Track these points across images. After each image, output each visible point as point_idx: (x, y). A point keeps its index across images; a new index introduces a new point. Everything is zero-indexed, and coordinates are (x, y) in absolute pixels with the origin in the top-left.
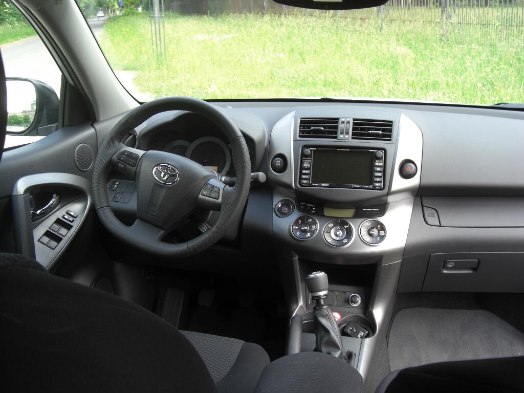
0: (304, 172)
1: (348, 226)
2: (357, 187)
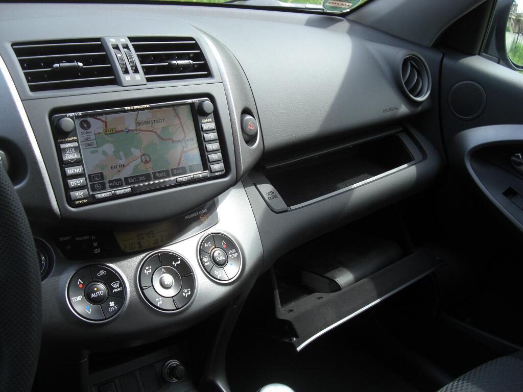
0: (70, 171)
1: (179, 261)
2: (183, 182)
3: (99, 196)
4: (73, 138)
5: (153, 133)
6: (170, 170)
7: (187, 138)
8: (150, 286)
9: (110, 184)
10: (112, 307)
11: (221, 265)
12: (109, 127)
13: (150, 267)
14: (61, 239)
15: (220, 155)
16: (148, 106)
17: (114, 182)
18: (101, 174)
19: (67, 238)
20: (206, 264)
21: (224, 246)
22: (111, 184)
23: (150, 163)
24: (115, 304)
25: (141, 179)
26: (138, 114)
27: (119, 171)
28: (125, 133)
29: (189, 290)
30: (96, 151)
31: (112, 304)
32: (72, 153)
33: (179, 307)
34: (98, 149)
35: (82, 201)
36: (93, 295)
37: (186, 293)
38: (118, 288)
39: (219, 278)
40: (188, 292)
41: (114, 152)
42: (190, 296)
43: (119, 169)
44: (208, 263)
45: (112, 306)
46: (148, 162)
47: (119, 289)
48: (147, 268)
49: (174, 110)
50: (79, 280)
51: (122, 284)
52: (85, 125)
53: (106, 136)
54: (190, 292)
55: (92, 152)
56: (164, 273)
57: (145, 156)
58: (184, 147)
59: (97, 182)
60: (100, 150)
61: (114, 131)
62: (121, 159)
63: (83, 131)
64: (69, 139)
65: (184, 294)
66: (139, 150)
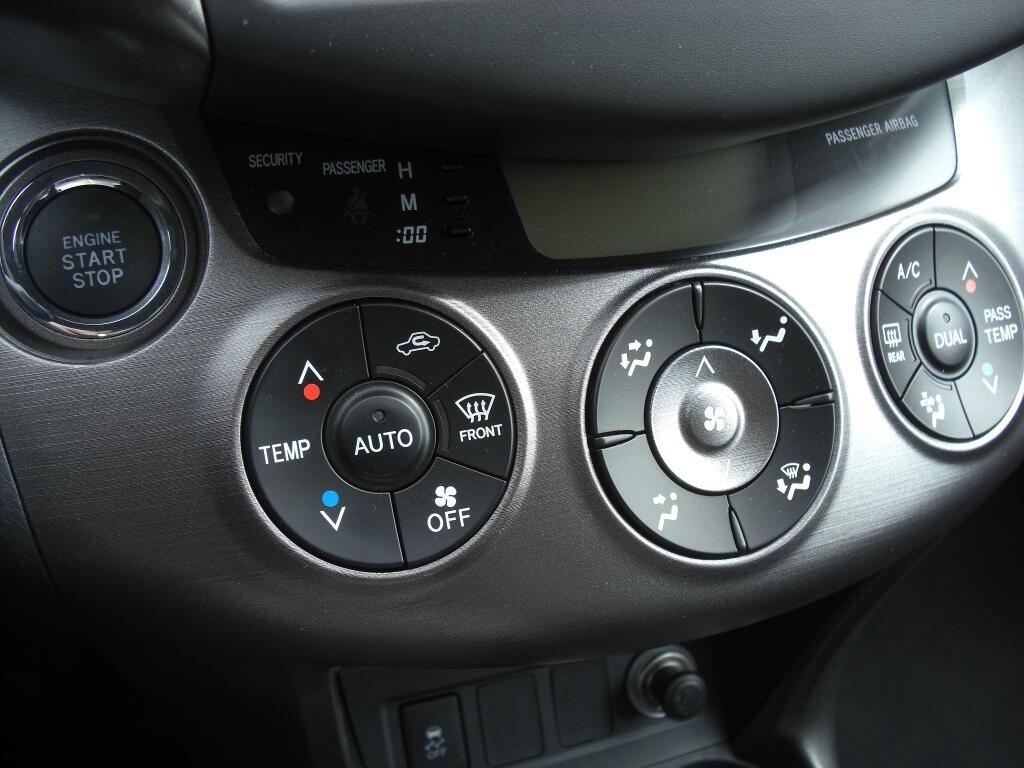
1: (782, 332)
8: (635, 434)
10: (442, 510)
11: (949, 367)
13: (649, 343)
14: (256, 161)
19: (280, 159)
20: (892, 358)
21: (971, 287)
24: (461, 501)
29: (807, 467)
31: (445, 496)
33: (751, 546)
36: (361, 445)
37: (789, 482)
38: (484, 423)
39: (934, 426)
40: (799, 479)
42: (805, 499)
44: (900, 356)
45: (446, 508)
47: (488, 432)
48: (635, 346)
50: (308, 364)
51: (507, 410)
54: (807, 479)
56: (706, 376)
65: (782, 486)
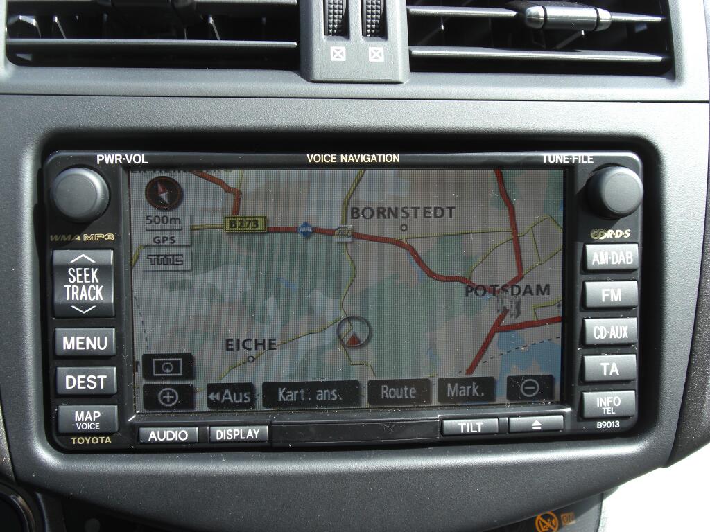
0: (70, 342)
2: (466, 434)
3: (153, 435)
4: (100, 236)
5: (404, 252)
6: (435, 381)
7: (522, 284)
9: (212, 397)
12: (243, 212)
15: (631, 360)
16: (395, 158)
17: (227, 391)
18: (188, 359)
22: (215, 397)
23: (368, 348)
25: (322, 395)
26: (359, 180)
27: (251, 360)
28: (298, 235)
30: (187, 285)
32: (87, 285)
34: (192, 278)
35: (95, 440)
41: (246, 294)
43: (254, 353)
46: (363, 346)
49: (501, 180)
52: (164, 196)
53: (229, 240)
55: (171, 287)
57: (354, 323)
58: (506, 311)
59: (168, 383)
60: (200, 281)
61: (261, 227)
62: (269, 322)
63: (154, 212)
64: (86, 238)
66: (337, 302)
